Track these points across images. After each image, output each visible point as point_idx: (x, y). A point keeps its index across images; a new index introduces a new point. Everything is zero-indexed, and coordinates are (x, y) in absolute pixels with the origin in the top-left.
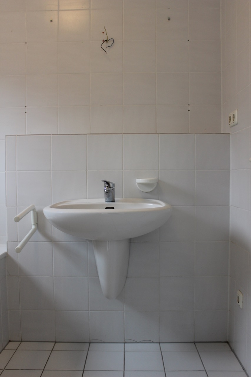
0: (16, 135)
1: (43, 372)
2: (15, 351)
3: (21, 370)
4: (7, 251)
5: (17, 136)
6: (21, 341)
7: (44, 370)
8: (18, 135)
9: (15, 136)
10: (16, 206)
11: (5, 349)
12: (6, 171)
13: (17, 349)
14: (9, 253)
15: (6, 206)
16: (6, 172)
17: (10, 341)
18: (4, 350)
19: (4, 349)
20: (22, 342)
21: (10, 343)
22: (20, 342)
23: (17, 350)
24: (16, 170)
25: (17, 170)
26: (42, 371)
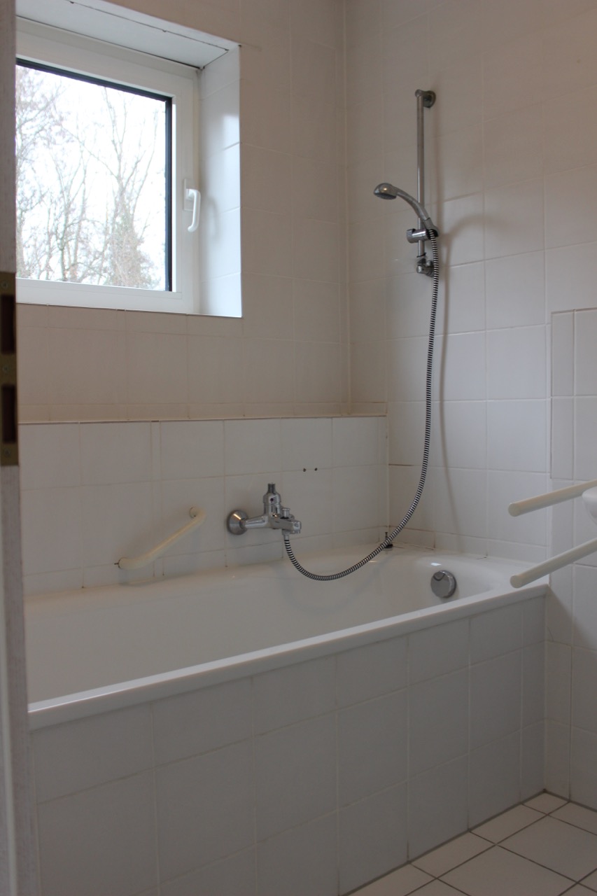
0: (574, 310)
1: (574, 888)
2: (544, 815)
3: (530, 860)
4: (550, 582)
5: (576, 313)
6: (569, 801)
7: (578, 883)
8: (577, 310)
9: (572, 313)
10: (572, 479)
11: (527, 804)
12: (552, 396)
13: (551, 813)
14: (553, 589)
15: (551, 478)
16: (552, 399)
17: (545, 791)
18: (521, 806)
19: (522, 803)
20: (570, 804)
21: (545, 795)
22: (566, 802)
23: (548, 815)
24: (573, 395)
25: (575, 393)
26: (574, 883)
